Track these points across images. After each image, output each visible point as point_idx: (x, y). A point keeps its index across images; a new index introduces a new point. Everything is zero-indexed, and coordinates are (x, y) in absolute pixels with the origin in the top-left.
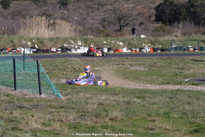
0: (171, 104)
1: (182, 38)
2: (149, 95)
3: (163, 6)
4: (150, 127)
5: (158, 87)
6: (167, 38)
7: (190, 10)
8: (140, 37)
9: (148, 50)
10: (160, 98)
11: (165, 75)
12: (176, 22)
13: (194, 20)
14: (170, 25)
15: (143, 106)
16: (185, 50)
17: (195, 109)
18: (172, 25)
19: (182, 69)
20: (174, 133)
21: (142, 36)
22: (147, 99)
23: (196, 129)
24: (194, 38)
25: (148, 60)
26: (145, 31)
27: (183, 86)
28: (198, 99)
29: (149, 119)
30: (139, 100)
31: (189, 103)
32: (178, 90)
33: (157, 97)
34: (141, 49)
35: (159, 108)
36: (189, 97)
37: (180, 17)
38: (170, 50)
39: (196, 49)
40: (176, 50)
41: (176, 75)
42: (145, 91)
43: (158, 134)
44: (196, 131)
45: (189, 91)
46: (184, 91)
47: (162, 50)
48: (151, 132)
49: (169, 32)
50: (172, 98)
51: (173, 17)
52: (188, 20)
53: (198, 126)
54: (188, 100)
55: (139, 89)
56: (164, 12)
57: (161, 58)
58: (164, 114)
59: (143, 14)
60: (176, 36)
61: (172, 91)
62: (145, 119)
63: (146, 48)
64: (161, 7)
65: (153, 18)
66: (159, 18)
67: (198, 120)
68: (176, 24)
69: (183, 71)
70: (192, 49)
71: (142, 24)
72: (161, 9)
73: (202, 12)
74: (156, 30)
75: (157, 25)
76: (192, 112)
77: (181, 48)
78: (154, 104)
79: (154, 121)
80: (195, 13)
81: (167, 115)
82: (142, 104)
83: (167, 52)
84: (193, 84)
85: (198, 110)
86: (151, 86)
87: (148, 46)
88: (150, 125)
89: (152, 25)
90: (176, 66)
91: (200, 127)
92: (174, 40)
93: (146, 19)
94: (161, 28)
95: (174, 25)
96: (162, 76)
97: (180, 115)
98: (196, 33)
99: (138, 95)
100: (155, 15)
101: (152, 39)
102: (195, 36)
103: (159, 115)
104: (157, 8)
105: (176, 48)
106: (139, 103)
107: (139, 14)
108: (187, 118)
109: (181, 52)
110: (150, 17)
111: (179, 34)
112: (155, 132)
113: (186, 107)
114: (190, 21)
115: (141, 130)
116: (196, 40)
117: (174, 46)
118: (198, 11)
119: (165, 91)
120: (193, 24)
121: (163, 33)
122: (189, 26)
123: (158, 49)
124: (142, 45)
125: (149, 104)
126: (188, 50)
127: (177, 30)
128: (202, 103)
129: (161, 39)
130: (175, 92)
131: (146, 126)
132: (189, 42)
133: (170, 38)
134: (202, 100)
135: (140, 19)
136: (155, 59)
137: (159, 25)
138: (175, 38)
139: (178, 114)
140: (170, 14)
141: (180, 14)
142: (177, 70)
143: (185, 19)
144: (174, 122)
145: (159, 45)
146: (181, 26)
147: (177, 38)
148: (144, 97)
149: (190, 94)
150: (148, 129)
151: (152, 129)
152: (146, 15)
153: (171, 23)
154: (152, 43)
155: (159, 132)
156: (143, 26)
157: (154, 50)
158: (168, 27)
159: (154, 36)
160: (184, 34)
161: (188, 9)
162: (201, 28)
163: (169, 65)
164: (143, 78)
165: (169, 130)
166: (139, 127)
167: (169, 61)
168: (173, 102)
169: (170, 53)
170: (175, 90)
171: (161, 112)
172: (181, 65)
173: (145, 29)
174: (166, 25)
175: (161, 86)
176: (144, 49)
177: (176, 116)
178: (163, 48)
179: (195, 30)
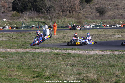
0: (22, 60)
1: (28, 21)
2: (8, 56)
3: (17, 1)
4: (9, 75)
5: (14, 51)
6: (20, 21)
7: (33, 4)
8: (3, 20)
9: (8, 28)
10: (16, 57)
11: (18, 43)
12: (25, 11)
13: (36, 10)
14: (21, 13)
15: (5, 62)
16: (30, 28)
17: (37, 63)
18: (23, 13)
19: (29, 39)
20: (24, 78)
21: (4, 20)
22: (7, 58)
23: (37, 75)
24: (36, 21)
25: (8, 34)
26: (6, 17)
27: (30, 50)
28: (38, 57)
29: (9, 70)
30: (3, 59)
31: (33, 60)
32: (26, 52)
33: (14, 56)
34: (3, 28)
35: (15, 63)
36: (33, 56)
37: (27, 8)
38: (21, 28)
39: (37, 27)
40: (25, 28)
41: (25, 43)
42: (6, 53)
43: (14, 79)
44: (37, 76)
45: (33, 52)
46: (30, 52)
47: (17, 28)
48: (10, 78)
49: (21, 17)
50: (23, 57)
51: (23, 8)
52: (32, 10)
53: (38, 73)
54: (33, 58)
55: (2, 52)
56: (18, 5)
57: (16, 33)
58: (18, 67)
59: (5, 6)
60: (25, 19)
61: (23, 53)
62: (6, 70)
63: (7, 27)
64: (16, 2)
65: (11, 9)
66: (14, 9)
67: (38, 70)
68: (25, 12)
69: (29, 40)
70: (35, 27)
71: (4, 12)
72: (16, 3)
73: (41, 5)
74: (13, 16)
75: (13, 13)
76: (35, 65)
77: (28, 26)
78: (12, 61)
79: (12, 71)
80: (36, 5)
81: (19, 67)
82: (4, 61)
83: (20, 29)
84: (35, 48)
85: (39, 64)
86: (9, 50)
87: (8, 26)
88: (9, 73)
89: (10, 13)
90: (25, 38)
91: (39, 74)
92: (24, 22)
93: (7, 9)
94: (16, 14)
95: (24, 13)
96: (17, 43)
97: (27, 67)
98: (37, 17)
99: (2, 55)
100: (12, 7)
101: (11, 21)
102: (36, 19)
103: (15, 67)
104: (13, 3)
105: (25, 26)
106: (3, 60)
107: (3, 6)
108: (32, 69)
109: (28, 29)
110: (9, 8)
111: (27, 18)
112: (12, 77)
113: (31, 62)
114: (33, 10)
115: (3, 77)
116: (37, 22)
117: (24, 26)
118: (38, 4)
119: (18, 53)
120: (35, 12)
121: (17, 18)
122: (33, 13)
123: (14, 27)
124: (4, 25)
125: (9, 61)
126: (33, 28)
127: (26, 16)
128: (41, 60)
129: (16, 21)
130: (24, 53)
131: (7, 74)
132: (33, 23)
133: (22, 21)
134: (41, 58)
135: (3, 9)
136: (12, 34)
137: (15, 13)
138: (24, 21)
139: (26, 66)
140: (21, 6)
141: (27, 6)
142: (26, 40)
143: (31, 9)
144: (24, 72)
145: (15, 25)
146: (28, 13)
147: (26, 21)
148: (5, 57)
149: (33, 54)
150: (8, 76)
151: (10, 76)
152: (6, 7)
153: (22, 11)
154: (10, 24)
155: (14, 78)
156: (5, 14)
157: (12, 28)
158: (20, 14)
159: (12, 20)
160: (30, 18)
161: (32, 3)
162: (40, 15)
163: (21, 37)
164: (5, 45)
165: (20, 76)
166: (2, 75)
167: (21, 34)
168: (23, 59)
169: (22, 29)
170: (25, 52)
171: (16, 65)
172: (28, 37)
173: (6, 15)
174: (19, 13)
175: (16, 50)
176: (6, 27)
177: (25, 68)
178: (17, 27)
179: (37, 16)
